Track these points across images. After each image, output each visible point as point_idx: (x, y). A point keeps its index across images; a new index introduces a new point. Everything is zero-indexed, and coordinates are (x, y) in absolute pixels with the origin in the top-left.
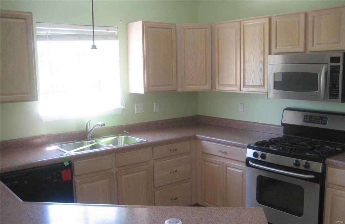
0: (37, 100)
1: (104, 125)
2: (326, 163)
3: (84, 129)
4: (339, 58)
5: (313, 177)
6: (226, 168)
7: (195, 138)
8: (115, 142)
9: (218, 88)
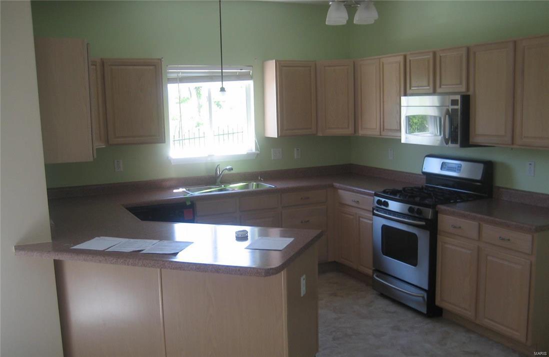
0: (165, 142)
1: (232, 169)
2: (437, 209)
3: (214, 174)
4: (458, 100)
5: (423, 223)
6: (359, 220)
7: (332, 186)
8: (246, 187)
9: (361, 132)
